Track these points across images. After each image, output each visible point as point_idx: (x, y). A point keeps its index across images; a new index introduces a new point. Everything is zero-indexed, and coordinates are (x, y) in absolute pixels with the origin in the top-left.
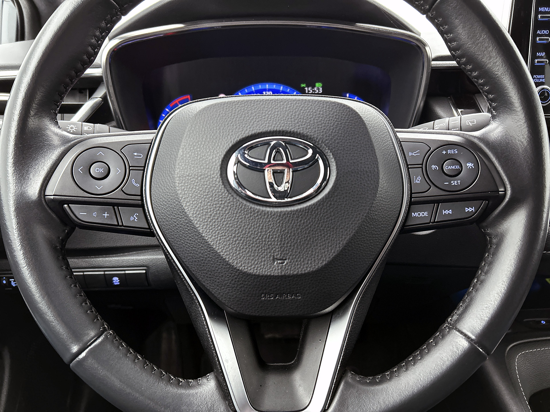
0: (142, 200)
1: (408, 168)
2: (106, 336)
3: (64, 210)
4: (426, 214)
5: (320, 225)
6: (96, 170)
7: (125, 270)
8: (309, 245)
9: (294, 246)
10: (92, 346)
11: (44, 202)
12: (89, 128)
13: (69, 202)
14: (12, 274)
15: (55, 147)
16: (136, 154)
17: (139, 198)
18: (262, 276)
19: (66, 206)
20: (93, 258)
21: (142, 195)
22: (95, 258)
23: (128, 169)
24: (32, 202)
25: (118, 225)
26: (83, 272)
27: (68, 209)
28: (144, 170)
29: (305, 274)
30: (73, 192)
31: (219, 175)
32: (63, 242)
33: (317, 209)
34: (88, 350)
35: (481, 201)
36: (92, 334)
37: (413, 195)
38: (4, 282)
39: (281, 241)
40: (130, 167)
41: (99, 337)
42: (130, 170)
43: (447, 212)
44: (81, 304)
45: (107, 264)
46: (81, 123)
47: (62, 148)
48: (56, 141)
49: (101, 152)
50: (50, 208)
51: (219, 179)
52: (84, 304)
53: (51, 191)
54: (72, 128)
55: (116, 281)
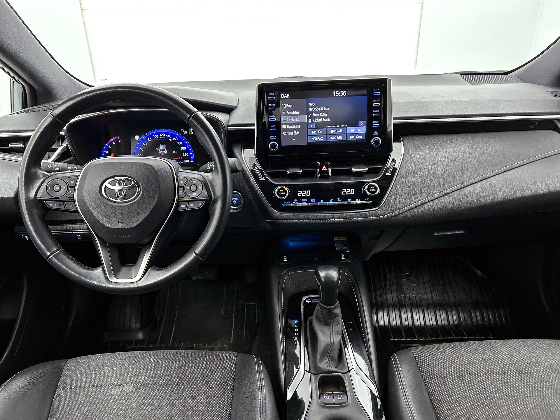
0: (74, 199)
1: (179, 188)
2: (61, 251)
3: (44, 203)
4: (184, 206)
5: (136, 210)
6: (56, 188)
7: (83, 231)
8: (132, 218)
9: (126, 218)
10: (55, 254)
11: (36, 200)
12: (57, 166)
13: (45, 200)
14: (27, 233)
15: (41, 178)
16: (72, 181)
17: (73, 199)
18: (114, 228)
19: (44, 201)
20: (67, 225)
21: (74, 198)
22: (68, 225)
23: (68, 187)
24: (32, 200)
25: (65, 209)
26: (62, 232)
27: (45, 203)
28: (75, 188)
29: (130, 228)
30: (47, 197)
31: (98, 191)
32: (45, 215)
33: (135, 204)
34: (53, 255)
35: (203, 201)
36: (55, 249)
37: (180, 199)
38: (23, 237)
39: (121, 216)
40: (69, 186)
41: (58, 251)
42: (69, 188)
43: (191, 205)
44: (51, 238)
45: (74, 228)
46: (54, 163)
47: (43, 179)
48: (41, 176)
49: (58, 181)
50: (38, 202)
51: (99, 193)
52: (52, 239)
53: (39, 196)
54: (49, 166)
55: (79, 236)
